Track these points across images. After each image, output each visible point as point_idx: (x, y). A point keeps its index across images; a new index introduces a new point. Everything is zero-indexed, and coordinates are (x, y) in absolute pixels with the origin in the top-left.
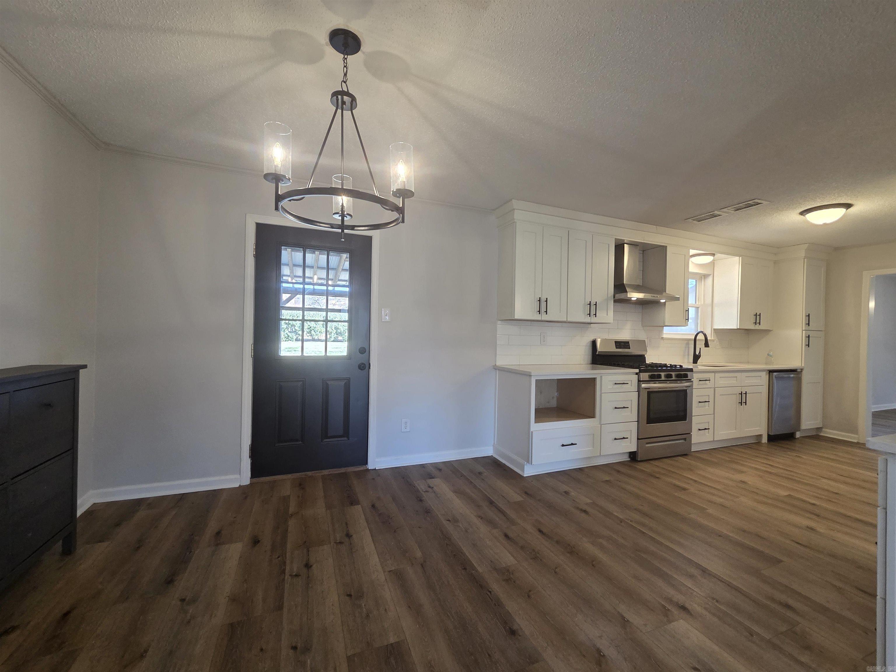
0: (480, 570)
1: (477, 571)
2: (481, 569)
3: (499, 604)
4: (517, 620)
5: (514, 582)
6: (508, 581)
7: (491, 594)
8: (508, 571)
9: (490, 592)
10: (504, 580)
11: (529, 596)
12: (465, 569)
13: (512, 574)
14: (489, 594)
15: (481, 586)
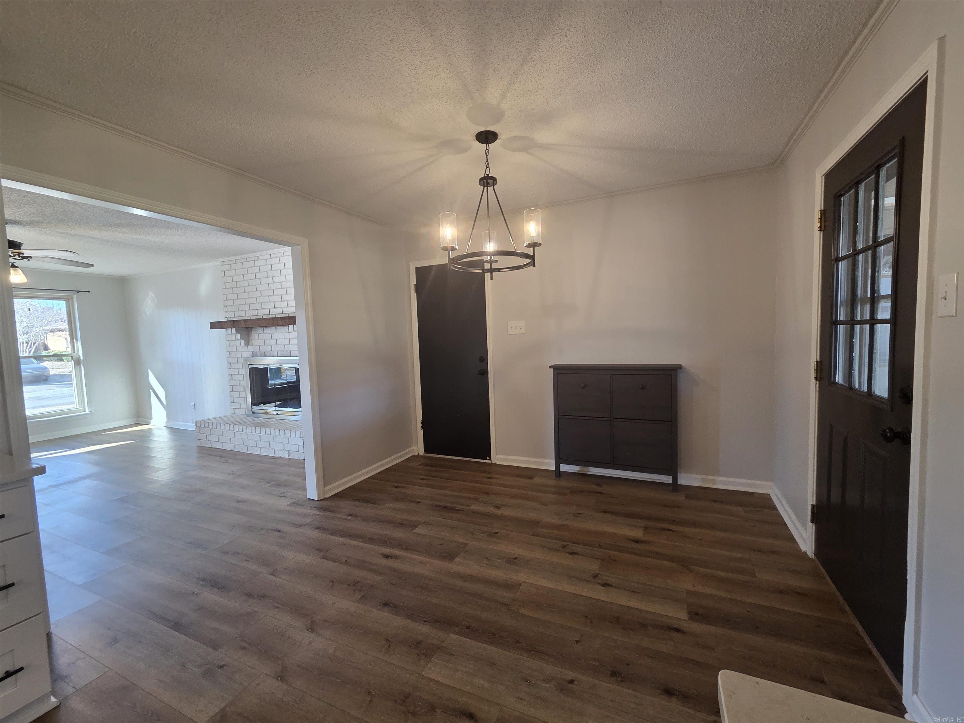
0: (453, 636)
1: (456, 633)
2: (453, 638)
3: (409, 616)
4: (387, 614)
5: (410, 647)
6: (418, 643)
7: (424, 621)
8: (425, 655)
9: (426, 622)
10: (421, 641)
11: (388, 640)
12: (468, 627)
13: (418, 655)
14: (425, 620)
15: (437, 621)
